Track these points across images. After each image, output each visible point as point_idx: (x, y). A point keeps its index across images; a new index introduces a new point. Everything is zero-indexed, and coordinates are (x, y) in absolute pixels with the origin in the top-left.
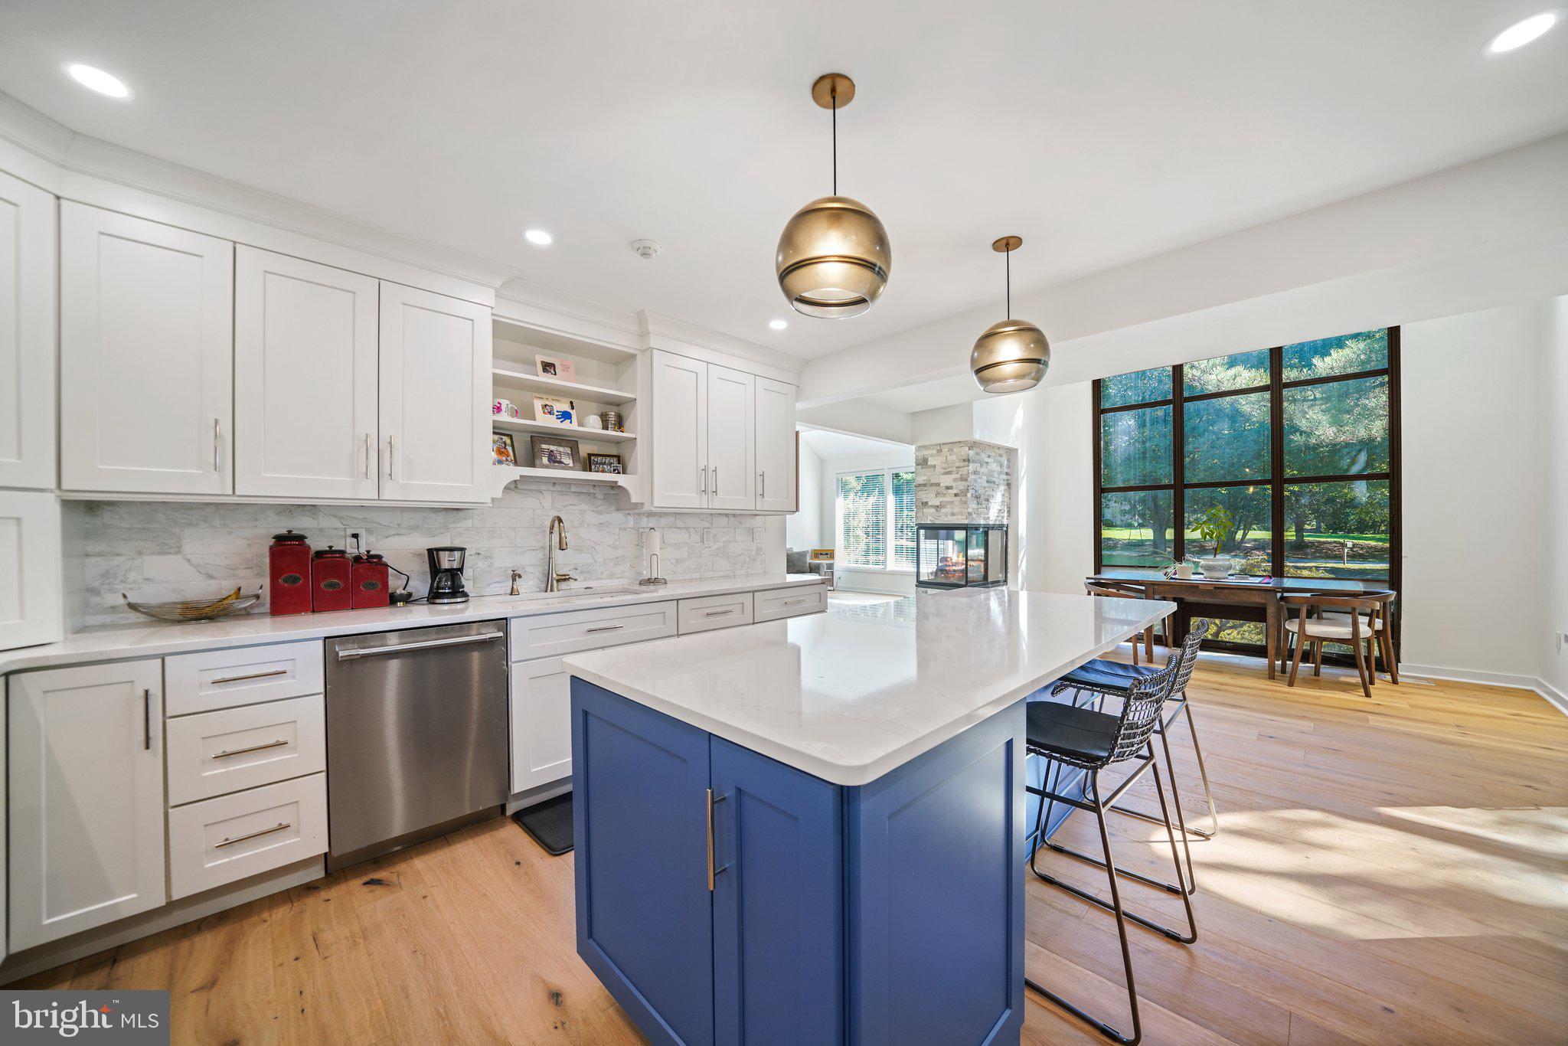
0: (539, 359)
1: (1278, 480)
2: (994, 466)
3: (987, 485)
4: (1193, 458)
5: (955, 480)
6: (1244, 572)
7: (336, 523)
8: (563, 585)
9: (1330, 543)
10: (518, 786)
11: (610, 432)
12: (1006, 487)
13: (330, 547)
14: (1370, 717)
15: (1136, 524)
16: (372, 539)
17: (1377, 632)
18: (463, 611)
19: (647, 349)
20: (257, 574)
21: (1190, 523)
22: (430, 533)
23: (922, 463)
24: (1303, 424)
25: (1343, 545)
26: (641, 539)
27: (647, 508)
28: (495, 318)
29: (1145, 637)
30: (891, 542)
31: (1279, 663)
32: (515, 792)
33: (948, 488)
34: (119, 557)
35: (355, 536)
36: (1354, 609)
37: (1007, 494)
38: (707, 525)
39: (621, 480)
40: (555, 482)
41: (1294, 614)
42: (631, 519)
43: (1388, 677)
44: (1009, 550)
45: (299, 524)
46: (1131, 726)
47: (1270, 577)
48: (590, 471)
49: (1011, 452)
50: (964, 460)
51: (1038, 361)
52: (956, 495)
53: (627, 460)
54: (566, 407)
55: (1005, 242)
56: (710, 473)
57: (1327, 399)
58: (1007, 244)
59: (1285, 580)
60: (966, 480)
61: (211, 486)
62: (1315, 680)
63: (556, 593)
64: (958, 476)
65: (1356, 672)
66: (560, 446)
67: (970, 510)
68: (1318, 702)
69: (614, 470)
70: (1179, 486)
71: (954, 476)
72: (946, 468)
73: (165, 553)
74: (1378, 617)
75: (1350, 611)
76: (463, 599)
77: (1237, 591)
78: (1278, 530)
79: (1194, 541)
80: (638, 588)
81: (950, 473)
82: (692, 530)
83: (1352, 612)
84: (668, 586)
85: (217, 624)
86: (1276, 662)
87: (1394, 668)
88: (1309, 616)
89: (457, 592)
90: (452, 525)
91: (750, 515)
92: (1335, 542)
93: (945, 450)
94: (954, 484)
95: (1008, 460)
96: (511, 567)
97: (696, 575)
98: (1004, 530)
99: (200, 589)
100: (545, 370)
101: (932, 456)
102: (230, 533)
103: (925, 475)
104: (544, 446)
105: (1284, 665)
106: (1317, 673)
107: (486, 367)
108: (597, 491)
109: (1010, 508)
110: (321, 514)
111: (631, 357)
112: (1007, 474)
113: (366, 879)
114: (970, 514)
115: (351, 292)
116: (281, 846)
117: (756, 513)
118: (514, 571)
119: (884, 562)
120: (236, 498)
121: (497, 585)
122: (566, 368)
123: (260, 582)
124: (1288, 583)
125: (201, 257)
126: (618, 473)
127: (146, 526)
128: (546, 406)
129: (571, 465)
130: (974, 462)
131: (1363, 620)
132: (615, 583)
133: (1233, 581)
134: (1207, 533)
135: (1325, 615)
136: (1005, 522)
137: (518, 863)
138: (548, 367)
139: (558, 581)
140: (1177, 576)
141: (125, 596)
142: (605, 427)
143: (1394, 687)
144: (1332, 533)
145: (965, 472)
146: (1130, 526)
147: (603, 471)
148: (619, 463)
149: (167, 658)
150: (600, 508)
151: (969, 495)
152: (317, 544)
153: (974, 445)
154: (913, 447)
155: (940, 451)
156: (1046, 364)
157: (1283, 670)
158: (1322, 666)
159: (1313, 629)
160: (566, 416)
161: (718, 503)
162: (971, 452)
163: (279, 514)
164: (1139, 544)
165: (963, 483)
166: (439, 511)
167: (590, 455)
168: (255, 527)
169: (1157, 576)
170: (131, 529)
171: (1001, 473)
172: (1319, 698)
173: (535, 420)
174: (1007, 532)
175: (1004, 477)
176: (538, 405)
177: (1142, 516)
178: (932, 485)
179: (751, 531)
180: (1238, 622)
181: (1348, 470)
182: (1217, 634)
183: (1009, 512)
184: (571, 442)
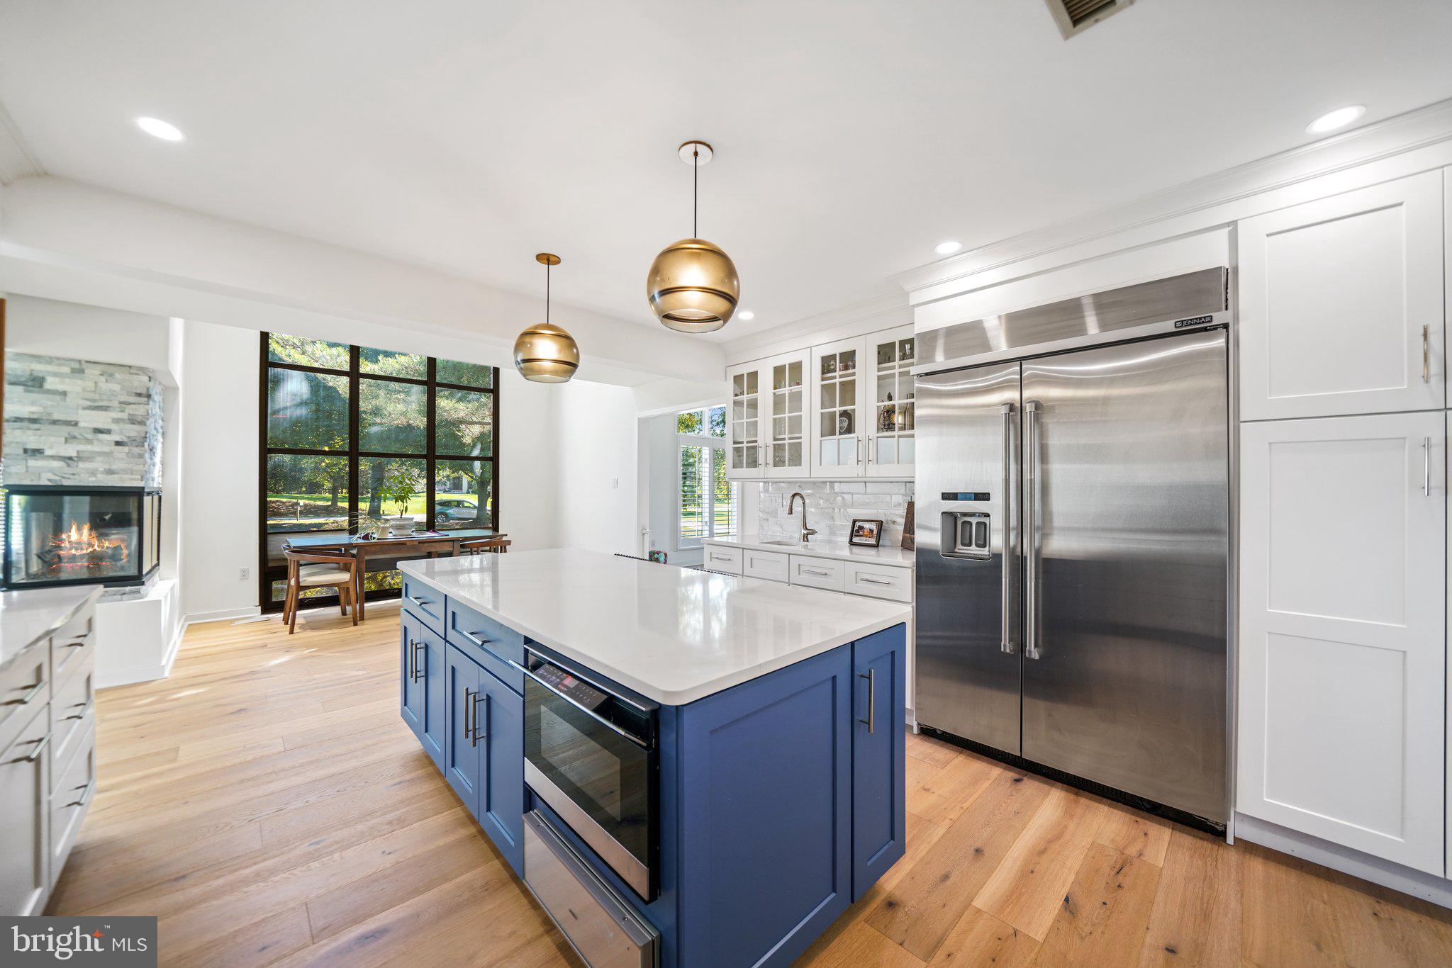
3: (155, 433)
5: (116, 421)
12: (161, 438)
33: (96, 431)
44: (163, 521)
50: (139, 395)
52: (118, 443)
55: (546, 257)
60: (142, 423)
64: (125, 416)
67: (147, 467)
71: (114, 414)
72: (95, 401)
81: (103, 408)
93: (93, 371)
94: (113, 427)
95: (164, 401)
98: (159, 496)
101: (59, 376)
103: (39, 405)
109: (164, 467)
112: (162, 419)
114: (146, 472)
136: (160, 484)
145: (142, 412)
151: (147, 445)
153: (154, 375)
155: (79, 372)
165: (137, 427)
171: (160, 417)
174: (161, 498)
175: (161, 422)
178: (57, 423)
181: (471, 453)
183: (163, 470)
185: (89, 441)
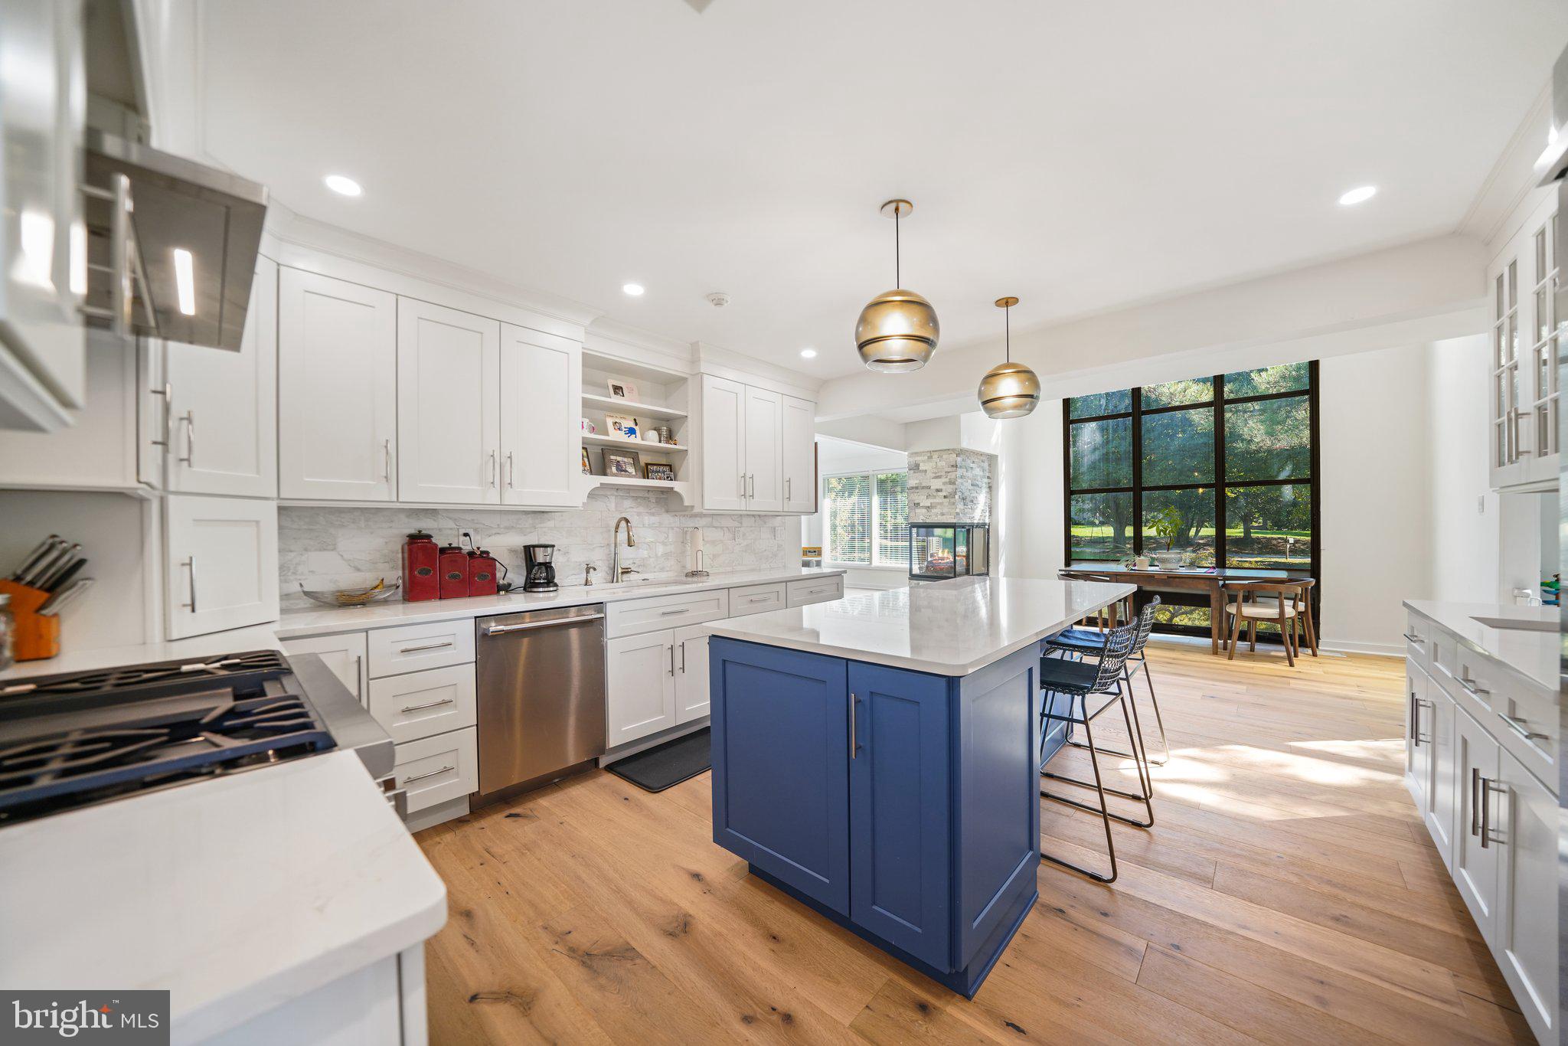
0: (611, 382)
1: (1220, 484)
2: (978, 471)
3: (972, 487)
4: (1150, 460)
5: (944, 484)
6: (1192, 564)
7: (452, 525)
8: (625, 577)
9: (1275, 539)
10: (613, 741)
11: (663, 445)
12: (987, 490)
13: (450, 544)
14: (1292, 681)
15: (1097, 522)
16: (479, 537)
17: (1300, 613)
18: (554, 598)
19: (698, 374)
20: (392, 568)
21: (1147, 521)
22: (522, 532)
23: (915, 468)
24: (1245, 432)
25: (1286, 541)
26: (685, 537)
27: (696, 510)
28: (585, 351)
29: (1109, 623)
30: (877, 541)
31: (1221, 642)
32: (611, 746)
33: (938, 490)
34: (290, 554)
35: (466, 535)
36: (1280, 593)
37: (988, 496)
38: (736, 524)
39: (677, 486)
40: (617, 488)
41: (1233, 599)
42: (677, 519)
43: (1310, 651)
44: (990, 546)
45: (425, 525)
46: (1106, 671)
47: (1214, 568)
48: (648, 478)
49: (992, 459)
50: (953, 466)
51: (1031, 396)
52: (945, 497)
53: (677, 468)
54: (631, 424)
55: (1005, 300)
56: (748, 479)
57: (1263, 411)
58: (1007, 302)
59: (1227, 570)
60: (954, 483)
61: (380, 494)
62: (1251, 655)
63: (620, 584)
64: (947, 480)
65: (1283, 648)
66: (625, 457)
67: (958, 510)
68: (1251, 671)
69: (668, 477)
70: (1138, 488)
71: (944, 480)
72: (936, 473)
73: (325, 550)
74: (1301, 600)
75: (1277, 595)
76: (555, 588)
77: (1187, 580)
78: (1221, 527)
79: (1150, 538)
80: (684, 579)
81: (939, 477)
82: (725, 529)
83: (1279, 596)
84: (710, 577)
85: (368, 609)
86: (1219, 641)
87: (1315, 644)
88: (1246, 599)
89: (550, 582)
90: (539, 526)
91: (772, 516)
92: (1279, 538)
93: (935, 456)
94: (943, 487)
95: (990, 465)
96: (583, 562)
97: (729, 569)
98: (986, 529)
99: (350, 580)
100: (615, 393)
101: (923, 461)
102: (372, 533)
103: (917, 479)
104: (612, 457)
105: (1225, 644)
106: (1252, 649)
107: (577, 393)
108: (651, 495)
109: (991, 509)
110: (440, 517)
111: (683, 380)
112: (988, 478)
113: (508, 812)
114: (958, 514)
115: (478, 332)
116: (446, 785)
117: (783, 513)
118: (587, 565)
119: (870, 559)
120: (398, 504)
121: (573, 577)
122: (631, 390)
123: (395, 575)
124: (1229, 573)
125: (374, 307)
126: (671, 480)
127: (311, 527)
128: (616, 423)
129: (634, 473)
130: (961, 467)
131: (1288, 604)
132: (663, 576)
133: (1183, 571)
134: (1162, 531)
135: (1258, 599)
136: (987, 521)
137: (626, 799)
138: (618, 390)
139: (623, 573)
140: (1136, 568)
141: (301, 585)
142: (660, 442)
143: (1314, 659)
144: (1277, 530)
145: (953, 477)
146: (1093, 524)
147: (660, 479)
148: (670, 470)
149: (370, 632)
150: (653, 510)
151: (957, 497)
152: (441, 542)
153: (960, 452)
154: (906, 453)
155: (930, 457)
156: (1037, 398)
157: (1225, 648)
158: (1256, 644)
159: (1249, 610)
160: (632, 431)
161: (756, 505)
162: (959, 459)
163: (408, 516)
164: (1101, 541)
165: (951, 486)
166: (529, 514)
167: (647, 465)
168: (391, 527)
169: (1120, 568)
170: (299, 530)
171: (984, 477)
172: (1253, 668)
173: (608, 435)
174: (988, 530)
175: (986, 480)
176: (610, 422)
177: (1103, 514)
178: (923, 488)
179: (774, 530)
180: (1188, 608)
181: (1277, 476)
182: (1171, 619)
183: (990, 512)
184: (632, 453)
185: (935, 497)
